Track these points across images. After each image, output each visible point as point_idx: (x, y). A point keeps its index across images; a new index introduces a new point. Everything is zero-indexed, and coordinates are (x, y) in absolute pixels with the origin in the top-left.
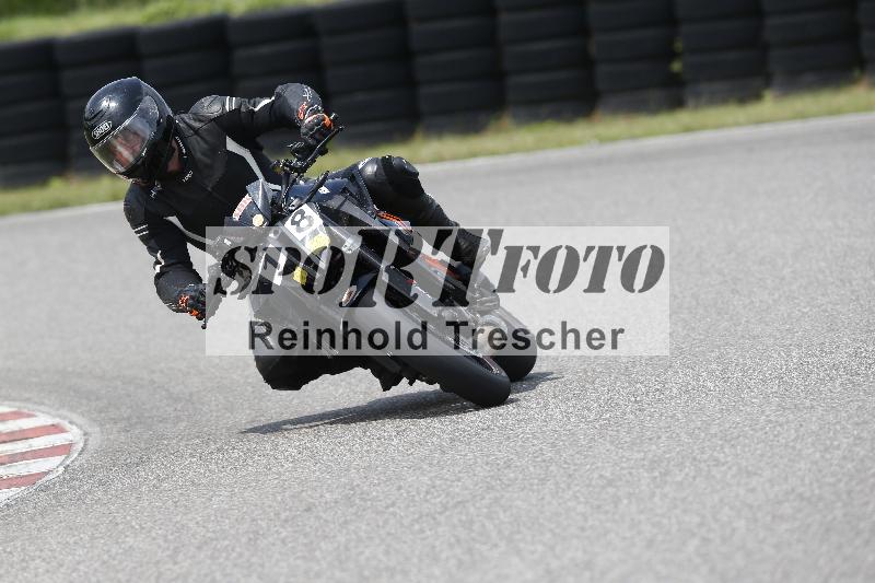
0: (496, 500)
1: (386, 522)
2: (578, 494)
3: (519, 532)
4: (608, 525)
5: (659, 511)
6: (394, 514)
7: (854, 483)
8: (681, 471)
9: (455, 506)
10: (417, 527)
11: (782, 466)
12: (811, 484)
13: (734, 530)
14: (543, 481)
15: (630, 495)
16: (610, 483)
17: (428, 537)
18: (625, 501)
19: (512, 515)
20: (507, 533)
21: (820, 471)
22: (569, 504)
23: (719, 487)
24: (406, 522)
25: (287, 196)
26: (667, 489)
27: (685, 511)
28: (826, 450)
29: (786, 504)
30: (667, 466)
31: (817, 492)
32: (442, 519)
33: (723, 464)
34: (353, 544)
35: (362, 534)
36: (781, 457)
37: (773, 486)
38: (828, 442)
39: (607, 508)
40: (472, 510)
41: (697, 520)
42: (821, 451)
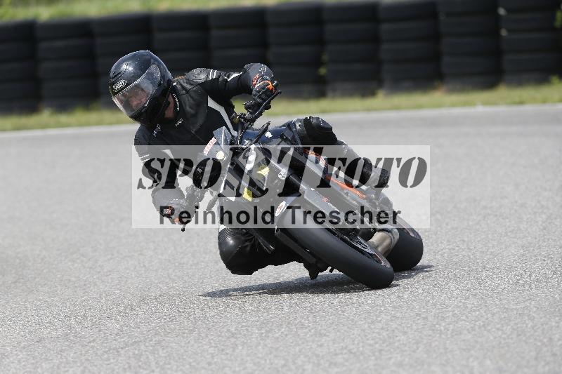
0: (159, 342)
1: (87, 352)
2: (212, 341)
3: (169, 364)
4: (226, 362)
5: (260, 355)
6: (93, 347)
7: (385, 345)
8: (279, 330)
9: (132, 345)
10: (106, 356)
11: (342, 331)
12: (358, 344)
13: (304, 370)
14: (191, 332)
15: (244, 344)
16: (233, 335)
17: (111, 363)
18: (240, 348)
19: (167, 352)
20: (161, 364)
21: (366, 336)
22: (205, 347)
23: (300, 342)
24: (99, 353)
25: (241, 139)
26: (268, 341)
27: (276, 356)
28: (372, 322)
29: (340, 356)
30: (271, 326)
31: (361, 349)
32: (122, 352)
33: (306, 328)
34: (63, 365)
35: (70, 359)
36: (344, 325)
37: (334, 343)
38: (375, 318)
39: (228, 351)
40: (143, 347)
41: (283, 362)
42: (369, 323)
